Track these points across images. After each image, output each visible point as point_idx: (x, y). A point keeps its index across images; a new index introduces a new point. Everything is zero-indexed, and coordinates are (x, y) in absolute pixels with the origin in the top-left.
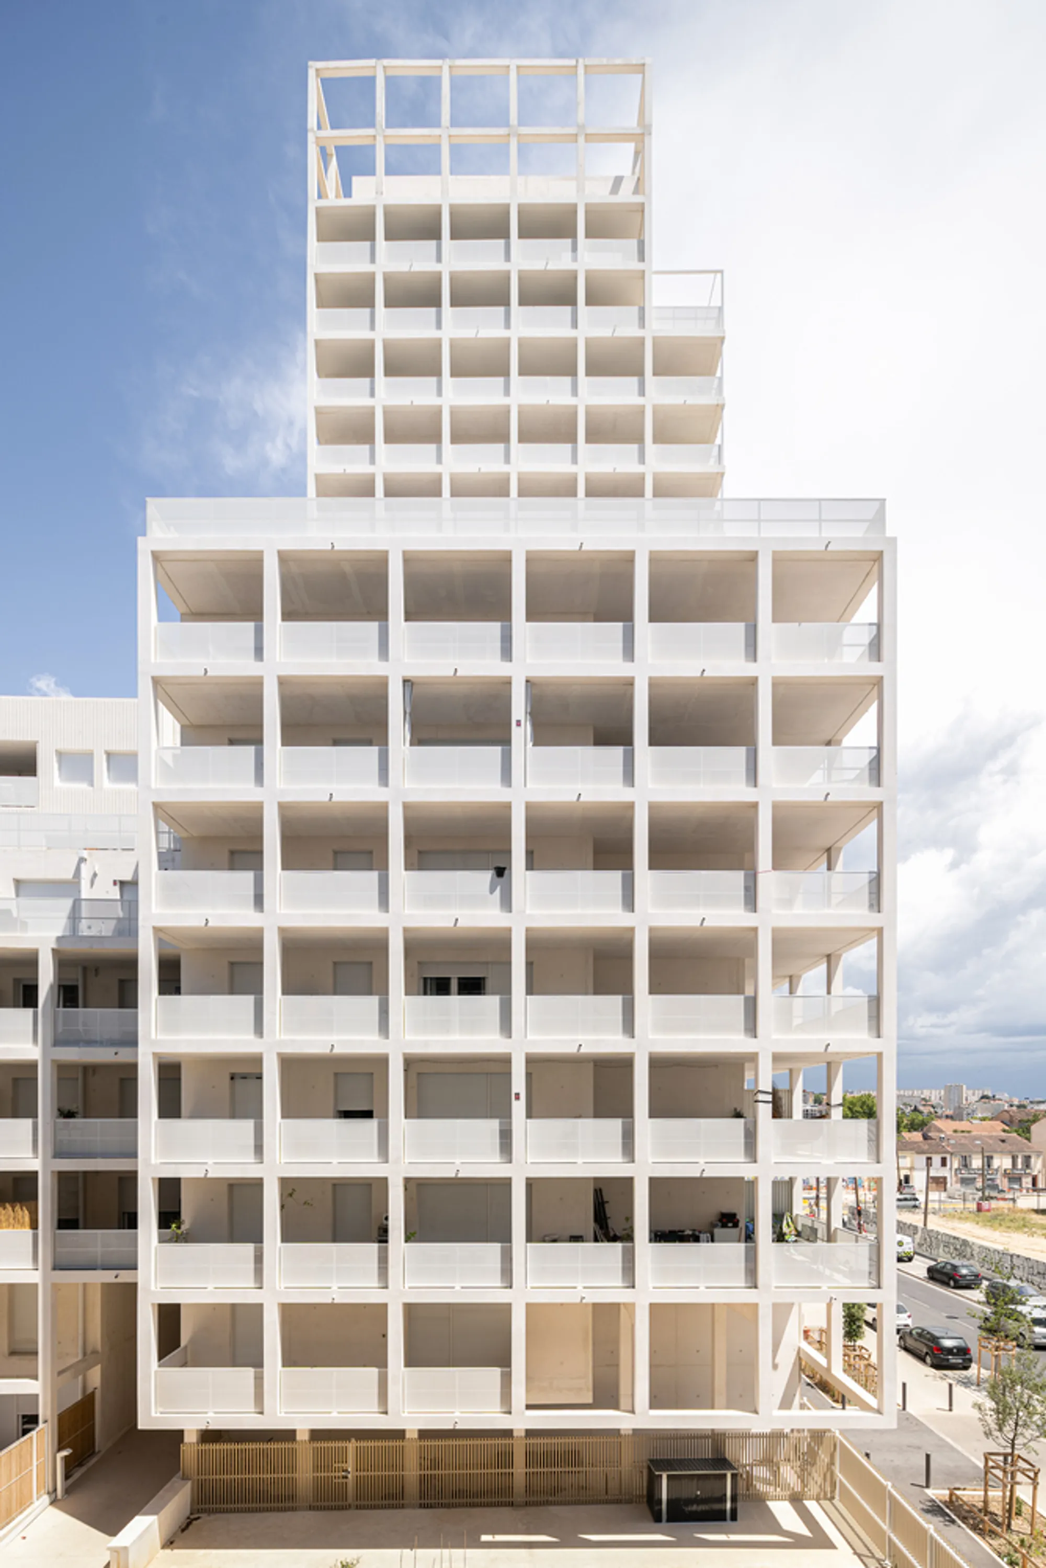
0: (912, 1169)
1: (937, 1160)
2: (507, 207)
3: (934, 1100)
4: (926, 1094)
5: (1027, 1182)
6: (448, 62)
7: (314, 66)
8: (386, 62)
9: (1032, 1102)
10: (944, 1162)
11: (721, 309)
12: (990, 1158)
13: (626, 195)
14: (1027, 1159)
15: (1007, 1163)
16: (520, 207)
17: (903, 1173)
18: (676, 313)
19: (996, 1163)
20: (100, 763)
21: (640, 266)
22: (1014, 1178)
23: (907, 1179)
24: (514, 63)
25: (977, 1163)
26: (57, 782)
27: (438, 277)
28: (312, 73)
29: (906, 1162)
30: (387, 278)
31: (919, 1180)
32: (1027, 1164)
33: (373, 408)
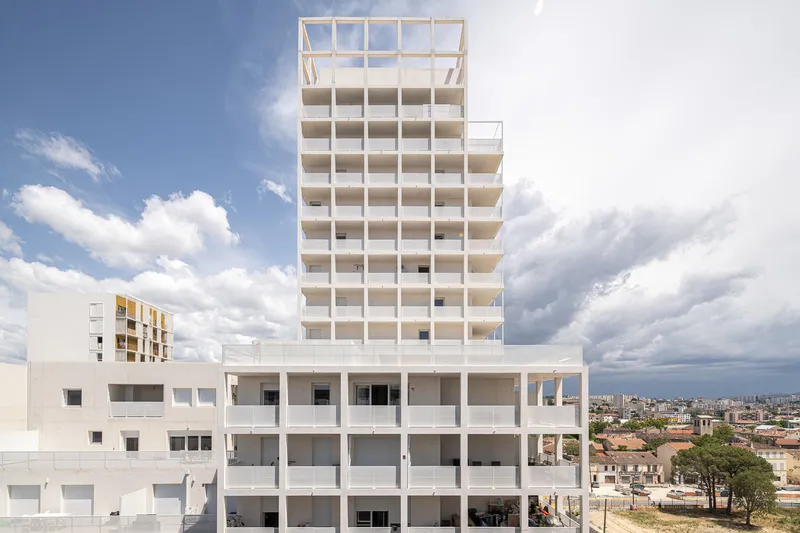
0: (597, 472)
1: (610, 467)
2: (396, 90)
3: (609, 401)
4: (604, 397)
5: (655, 478)
6: (368, 18)
7: (301, 19)
8: (337, 18)
9: (658, 402)
10: (613, 469)
11: (501, 140)
12: (636, 466)
13: (453, 84)
14: (655, 467)
15: (645, 469)
16: (403, 90)
17: (593, 474)
18: (479, 143)
19: (640, 469)
20: (195, 394)
21: (461, 119)
22: (649, 477)
23: (595, 477)
24: (400, 19)
25: (630, 469)
26: (174, 404)
27: (362, 124)
28: (300, 23)
29: (594, 468)
30: (337, 124)
31: (601, 477)
32: (655, 469)
33: (330, 189)
